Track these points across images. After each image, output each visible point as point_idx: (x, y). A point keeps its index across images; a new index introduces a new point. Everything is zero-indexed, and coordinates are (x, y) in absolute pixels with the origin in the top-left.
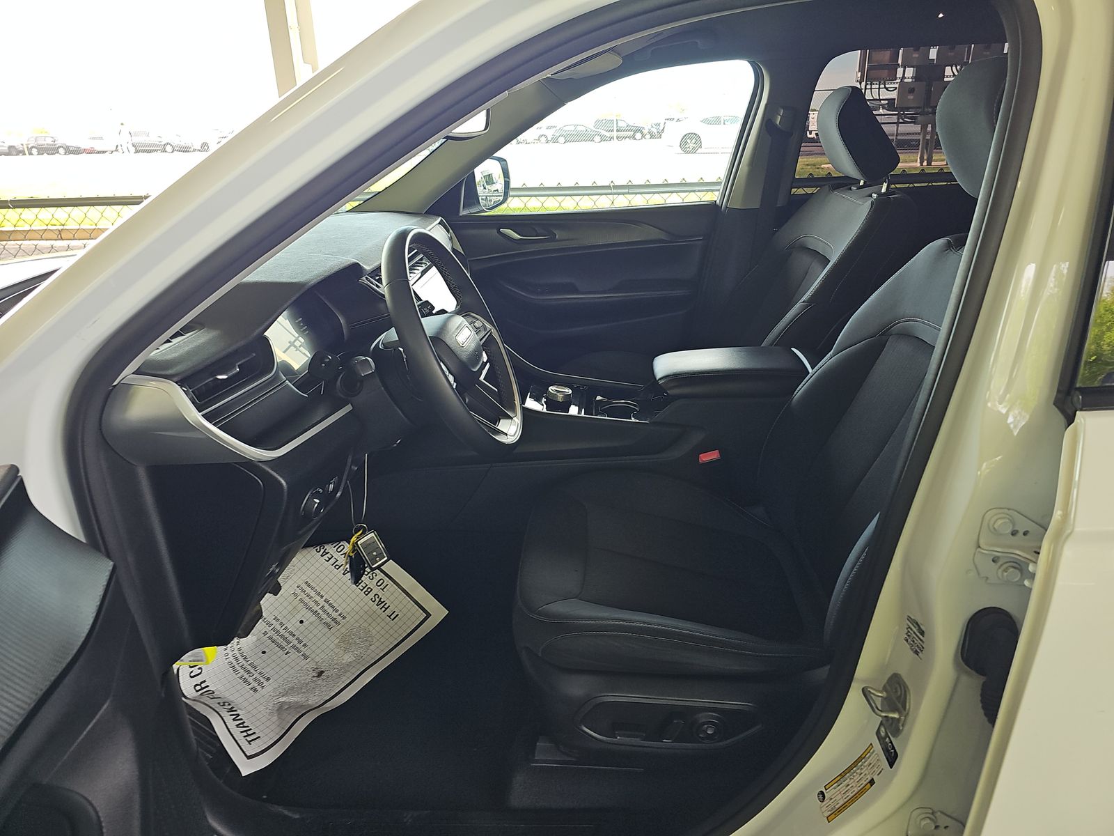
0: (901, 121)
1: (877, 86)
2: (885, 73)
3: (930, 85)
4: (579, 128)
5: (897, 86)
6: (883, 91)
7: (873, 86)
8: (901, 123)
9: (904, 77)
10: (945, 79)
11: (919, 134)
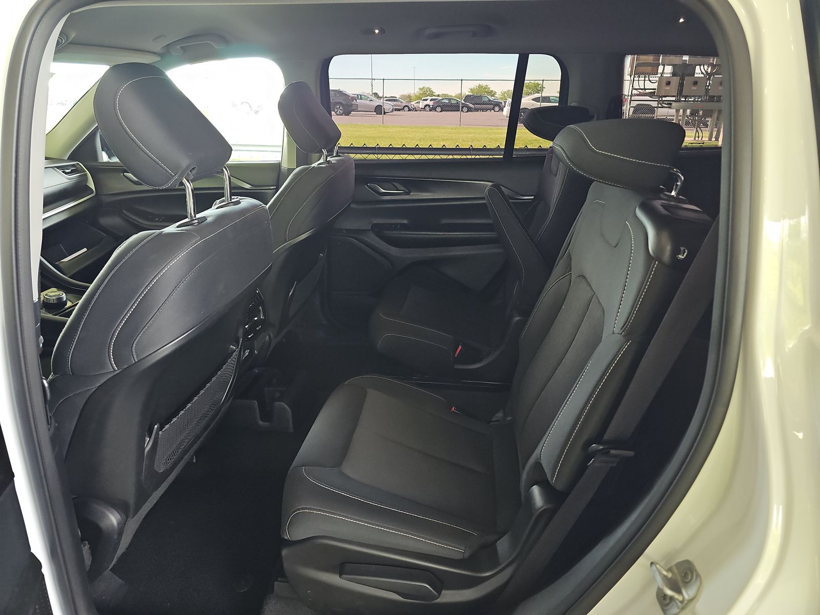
0: (660, 106)
1: (643, 79)
2: (649, 69)
3: (682, 79)
4: (453, 102)
5: (658, 79)
6: (647, 82)
7: (640, 79)
8: (659, 107)
9: (663, 73)
10: (696, 75)
11: (674, 116)
